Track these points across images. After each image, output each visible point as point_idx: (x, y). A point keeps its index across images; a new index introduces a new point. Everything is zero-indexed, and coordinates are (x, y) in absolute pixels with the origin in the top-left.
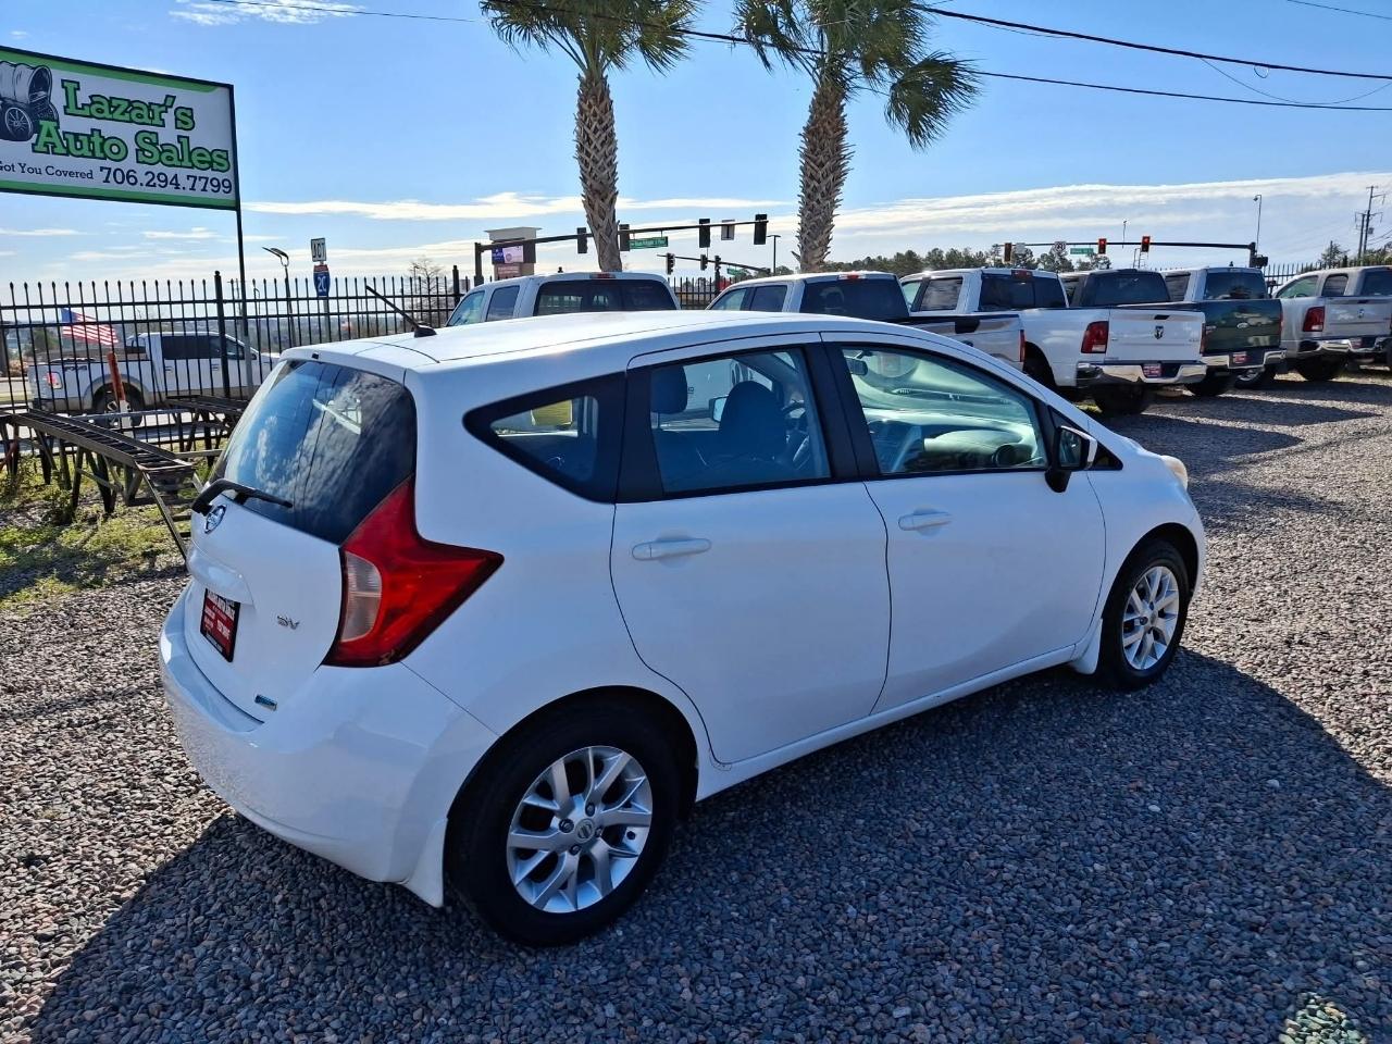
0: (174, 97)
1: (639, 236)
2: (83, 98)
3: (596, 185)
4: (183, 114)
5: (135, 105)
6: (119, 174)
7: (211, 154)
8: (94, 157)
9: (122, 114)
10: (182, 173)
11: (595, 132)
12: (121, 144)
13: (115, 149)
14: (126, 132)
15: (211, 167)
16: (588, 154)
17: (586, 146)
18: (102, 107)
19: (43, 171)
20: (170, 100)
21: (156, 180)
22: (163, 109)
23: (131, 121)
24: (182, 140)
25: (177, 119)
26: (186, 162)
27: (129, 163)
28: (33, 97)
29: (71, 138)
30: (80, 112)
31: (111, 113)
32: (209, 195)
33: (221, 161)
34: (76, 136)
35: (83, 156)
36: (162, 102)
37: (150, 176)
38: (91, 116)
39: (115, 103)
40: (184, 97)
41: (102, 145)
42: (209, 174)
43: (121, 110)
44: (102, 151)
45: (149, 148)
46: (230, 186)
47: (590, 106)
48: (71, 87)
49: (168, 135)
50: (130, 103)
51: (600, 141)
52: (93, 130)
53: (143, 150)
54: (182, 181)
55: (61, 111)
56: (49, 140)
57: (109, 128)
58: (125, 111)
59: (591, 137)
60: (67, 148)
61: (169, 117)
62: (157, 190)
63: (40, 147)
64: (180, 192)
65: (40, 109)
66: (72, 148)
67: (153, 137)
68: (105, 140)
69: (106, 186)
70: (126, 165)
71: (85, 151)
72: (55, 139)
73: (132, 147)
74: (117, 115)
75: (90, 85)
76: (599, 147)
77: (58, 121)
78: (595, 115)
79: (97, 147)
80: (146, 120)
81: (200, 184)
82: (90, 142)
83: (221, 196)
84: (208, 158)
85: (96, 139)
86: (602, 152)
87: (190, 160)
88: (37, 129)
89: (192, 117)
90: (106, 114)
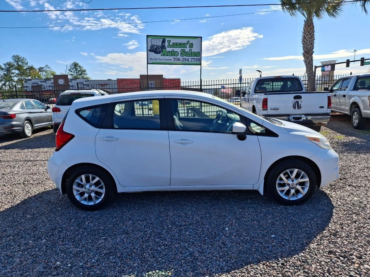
0: (189, 41)
1: (367, 61)
2: (171, 44)
3: (306, 50)
4: (191, 45)
5: (181, 44)
6: (177, 59)
7: (196, 53)
8: (172, 56)
9: (178, 46)
10: (190, 58)
11: (307, 35)
12: (178, 53)
13: (176, 54)
14: (179, 50)
15: (196, 56)
16: (305, 42)
17: (304, 40)
18: (175, 45)
19: (163, 60)
20: (188, 42)
21: (184, 60)
22: (187, 44)
23: (180, 47)
24: (190, 50)
25: (189, 46)
26: (191, 55)
27: (179, 57)
28: (162, 45)
29: (168, 52)
30: (170, 47)
31: (176, 46)
32: (195, 62)
33: (198, 54)
34: (169, 52)
35: (170, 56)
36: (187, 43)
37: (183, 59)
38: (172, 47)
39: (177, 44)
40: (191, 41)
41: (174, 53)
42: (195, 57)
43: (178, 45)
44: (174, 54)
45: (184, 53)
46: (200, 60)
47: (306, 28)
48: (169, 41)
49: (187, 49)
50: (180, 43)
51: (308, 38)
52: (172, 50)
53: (182, 53)
54: (190, 60)
55: (167, 47)
56: (164, 53)
57: (176, 49)
58: (179, 45)
59: (306, 37)
60: (167, 54)
61: (188, 46)
62: (184, 62)
63: (162, 55)
64: (189, 62)
65: (163, 47)
66: (168, 55)
67: (184, 50)
68: (175, 52)
69: (174, 62)
70: (178, 57)
71: (171, 55)
72: (165, 53)
73: (180, 53)
74: (177, 47)
75: (173, 41)
76: (308, 39)
77: (166, 49)
78: (307, 30)
79: (173, 53)
80: (183, 47)
81: (193, 60)
82: (172, 53)
83: (198, 62)
84: (195, 54)
85: (173, 52)
86: (309, 41)
87: (192, 55)
88: (162, 51)
89: (193, 45)
90: (175, 47)
